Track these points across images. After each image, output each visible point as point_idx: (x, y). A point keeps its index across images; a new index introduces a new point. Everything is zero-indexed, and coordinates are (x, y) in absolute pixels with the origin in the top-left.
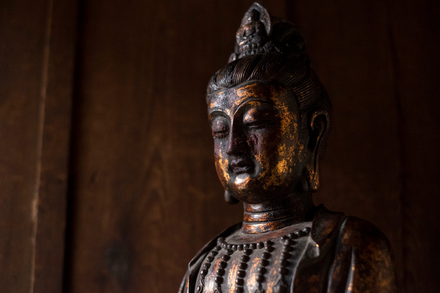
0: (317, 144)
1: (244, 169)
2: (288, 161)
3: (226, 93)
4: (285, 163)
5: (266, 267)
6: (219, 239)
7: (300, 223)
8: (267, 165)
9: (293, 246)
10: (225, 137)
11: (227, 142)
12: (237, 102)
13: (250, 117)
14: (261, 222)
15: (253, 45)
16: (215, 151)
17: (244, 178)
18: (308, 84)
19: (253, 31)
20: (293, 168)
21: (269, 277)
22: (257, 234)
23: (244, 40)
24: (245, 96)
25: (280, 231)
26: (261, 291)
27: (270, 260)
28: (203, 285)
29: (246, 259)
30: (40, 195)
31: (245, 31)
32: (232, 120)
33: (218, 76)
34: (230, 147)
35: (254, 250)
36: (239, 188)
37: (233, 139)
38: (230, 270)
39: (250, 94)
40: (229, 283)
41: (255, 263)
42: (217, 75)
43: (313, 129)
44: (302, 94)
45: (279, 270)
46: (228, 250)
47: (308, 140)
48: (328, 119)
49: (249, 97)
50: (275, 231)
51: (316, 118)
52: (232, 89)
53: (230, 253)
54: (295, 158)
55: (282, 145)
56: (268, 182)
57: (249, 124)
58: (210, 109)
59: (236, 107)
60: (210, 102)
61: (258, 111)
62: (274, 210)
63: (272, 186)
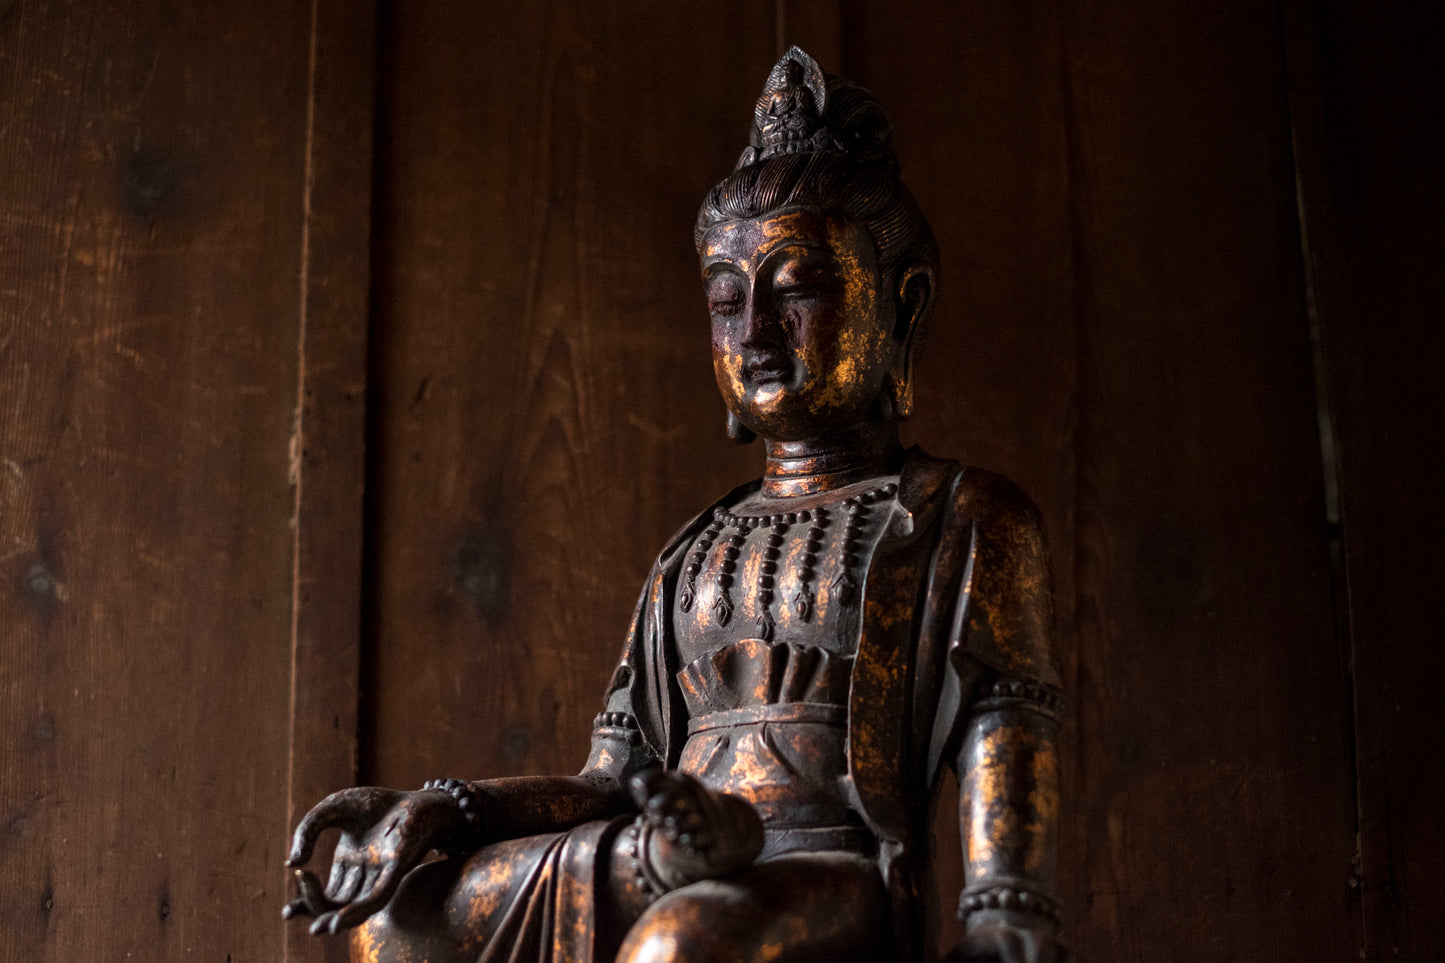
0: (911, 328)
1: (774, 373)
2: (857, 360)
3: (740, 229)
4: (851, 364)
5: (816, 555)
6: (716, 510)
7: (876, 477)
8: (818, 369)
9: (865, 517)
10: (737, 312)
11: (741, 323)
12: (763, 248)
13: (787, 277)
14: (803, 475)
15: (791, 135)
16: (715, 338)
17: (773, 391)
18: (896, 214)
19: (791, 105)
20: (865, 373)
21: (822, 572)
22: (794, 497)
23: (771, 121)
24: (779, 236)
25: (840, 491)
26: (807, 596)
27: (822, 542)
28: (694, 592)
29: (777, 541)
30: (305, 428)
31: (774, 104)
32: (753, 282)
33: (723, 193)
34: (748, 333)
35: (792, 526)
36: (764, 410)
37: (754, 318)
38: (746, 563)
39: (787, 233)
40: (744, 585)
41: (794, 548)
42: (720, 192)
43: (904, 301)
44: (886, 234)
45: (842, 557)
46: (741, 527)
47: (894, 323)
48: (932, 283)
49: (786, 239)
50: (829, 492)
51: (910, 281)
52: (751, 221)
53: (745, 531)
54: (869, 354)
55: (847, 331)
56: (818, 399)
57: (784, 290)
58: (708, 258)
59: (760, 256)
60: (705, 245)
61: (803, 265)
62: (827, 454)
63: (826, 407)
